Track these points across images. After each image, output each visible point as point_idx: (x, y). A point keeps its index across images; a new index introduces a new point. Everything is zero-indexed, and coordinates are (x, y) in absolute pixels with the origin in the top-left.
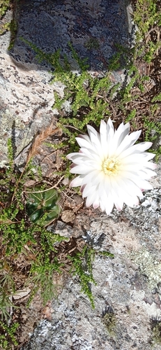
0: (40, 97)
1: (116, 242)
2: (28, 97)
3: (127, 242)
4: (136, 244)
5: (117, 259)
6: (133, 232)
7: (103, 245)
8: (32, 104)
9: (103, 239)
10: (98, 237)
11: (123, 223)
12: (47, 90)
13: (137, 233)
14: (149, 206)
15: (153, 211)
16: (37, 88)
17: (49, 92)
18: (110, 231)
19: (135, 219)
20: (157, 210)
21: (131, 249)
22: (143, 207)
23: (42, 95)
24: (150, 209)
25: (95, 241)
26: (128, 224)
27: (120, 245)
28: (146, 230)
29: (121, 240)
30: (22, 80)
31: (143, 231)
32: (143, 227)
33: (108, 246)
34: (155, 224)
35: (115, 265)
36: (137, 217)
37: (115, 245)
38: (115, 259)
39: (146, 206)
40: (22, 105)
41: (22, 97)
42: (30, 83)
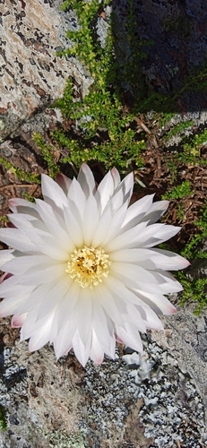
0: (41, 75)
1: (36, 400)
2: (21, 66)
3: (57, 410)
4: (71, 422)
5: (24, 427)
6: (77, 398)
7: (13, 390)
8: (24, 81)
9: (21, 379)
10: (14, 370)
11: (70, 371)
12: (59, 68)
13: (83, 405)
14: (135, 367)
15: (137, 381)
16: (42, 55)
17: (59, 74)
18: (37, 374)
19: (96, 375)
20: (145, 382)
21: (57, 426)
22: (123, 363)
23: (44, 72)
24: (134, 373)
25: (7, 373)
26: (77, 379)
27: (41, 409)
28: (104, 407)
29: (48, 401)
30: (23, 30)
31: (97, 406)
32: (101, 400)
33: (22, 397)
34: (127, 406)
35: (15, 436)
36: (101, 374)
37: (32, 402)
38: (20, 427)
39: (130, 363)
40: (10, 77)
41: (12, 61)
42: (34, 42)
